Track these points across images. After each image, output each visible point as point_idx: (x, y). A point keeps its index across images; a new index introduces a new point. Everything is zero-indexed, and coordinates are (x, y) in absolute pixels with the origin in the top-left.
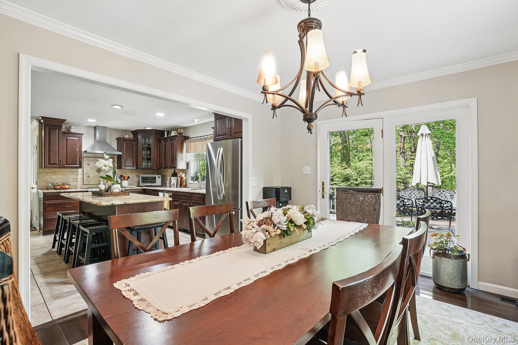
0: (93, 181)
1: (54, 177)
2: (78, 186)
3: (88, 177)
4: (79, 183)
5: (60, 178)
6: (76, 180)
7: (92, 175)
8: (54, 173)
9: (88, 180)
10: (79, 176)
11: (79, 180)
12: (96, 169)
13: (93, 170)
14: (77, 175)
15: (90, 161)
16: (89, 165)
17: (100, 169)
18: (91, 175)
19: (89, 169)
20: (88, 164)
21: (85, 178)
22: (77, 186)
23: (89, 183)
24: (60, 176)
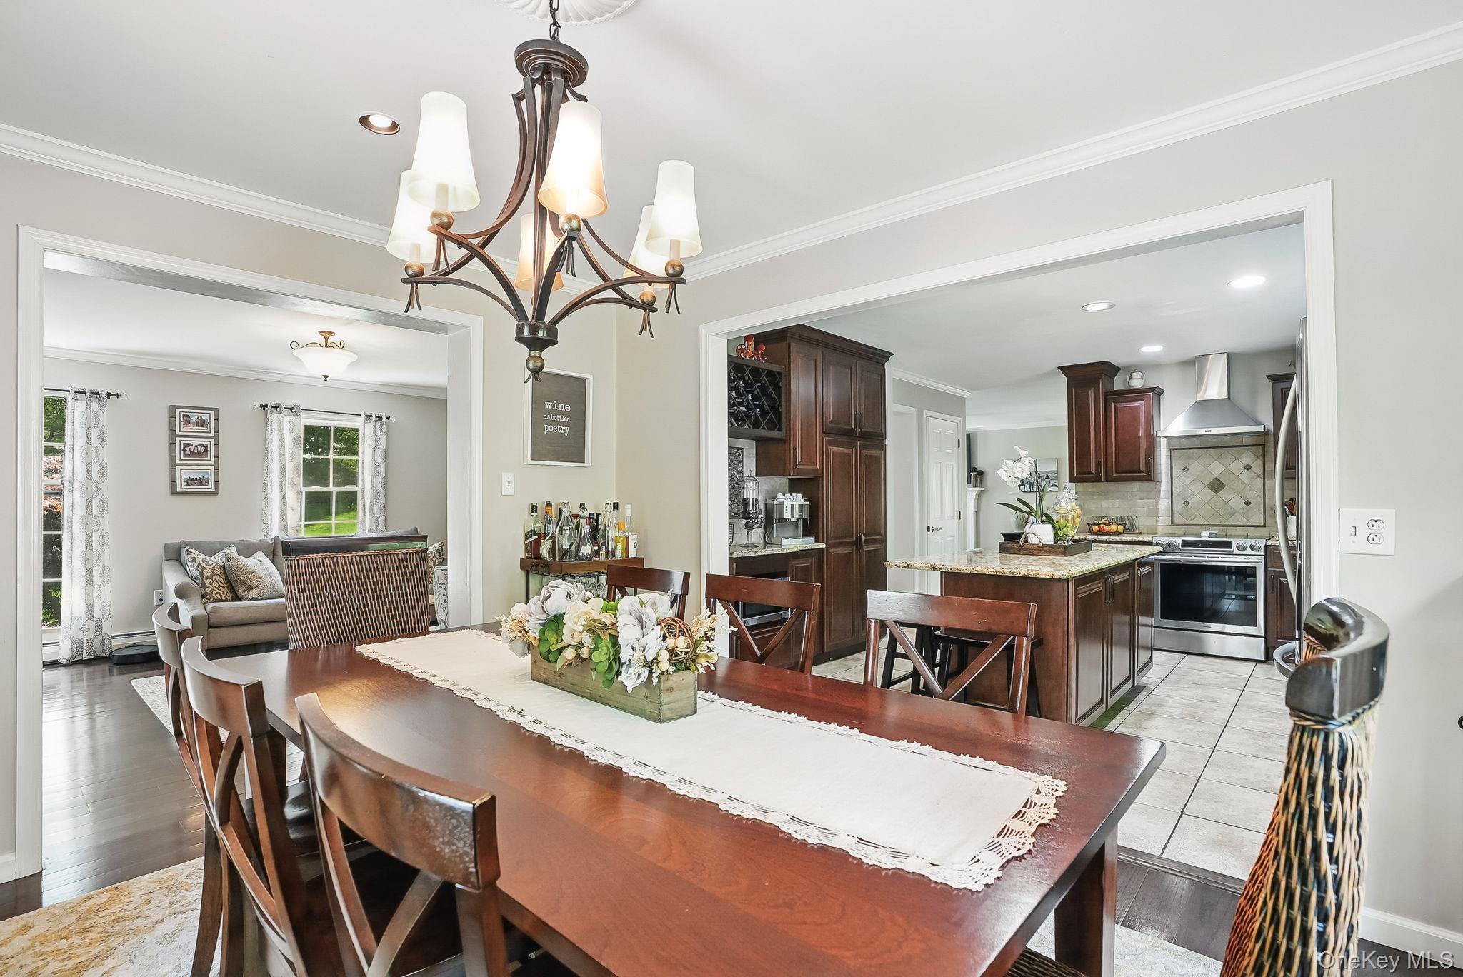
0: (1198, 516)
1: (1105, 504)
2: (1160, 528)
3: (1184, 503)
4: (1163, 521)
5: (1117, 506)
6: (1153, 512)
7: (1196, 499)
8: (1105, 494)
9: (1184, 514)
10: (1161, 501)
11: (1161, 512)
12: (1208, 481)
13: (1201, 486)
14: (1157, 498)
15: (1191, 460)
16: (1188, 469)
17: (1219, 480)
18: (1194, 500)
19: (1188, 481)
20: (1184, 469)
21: (1178, 507)
22: (1156, 529)
23: (1187, 523)
24: (1117, 502)
